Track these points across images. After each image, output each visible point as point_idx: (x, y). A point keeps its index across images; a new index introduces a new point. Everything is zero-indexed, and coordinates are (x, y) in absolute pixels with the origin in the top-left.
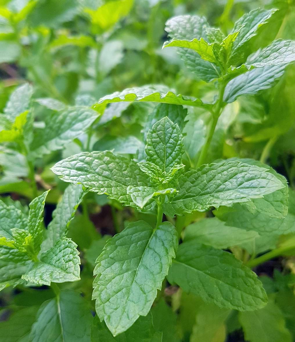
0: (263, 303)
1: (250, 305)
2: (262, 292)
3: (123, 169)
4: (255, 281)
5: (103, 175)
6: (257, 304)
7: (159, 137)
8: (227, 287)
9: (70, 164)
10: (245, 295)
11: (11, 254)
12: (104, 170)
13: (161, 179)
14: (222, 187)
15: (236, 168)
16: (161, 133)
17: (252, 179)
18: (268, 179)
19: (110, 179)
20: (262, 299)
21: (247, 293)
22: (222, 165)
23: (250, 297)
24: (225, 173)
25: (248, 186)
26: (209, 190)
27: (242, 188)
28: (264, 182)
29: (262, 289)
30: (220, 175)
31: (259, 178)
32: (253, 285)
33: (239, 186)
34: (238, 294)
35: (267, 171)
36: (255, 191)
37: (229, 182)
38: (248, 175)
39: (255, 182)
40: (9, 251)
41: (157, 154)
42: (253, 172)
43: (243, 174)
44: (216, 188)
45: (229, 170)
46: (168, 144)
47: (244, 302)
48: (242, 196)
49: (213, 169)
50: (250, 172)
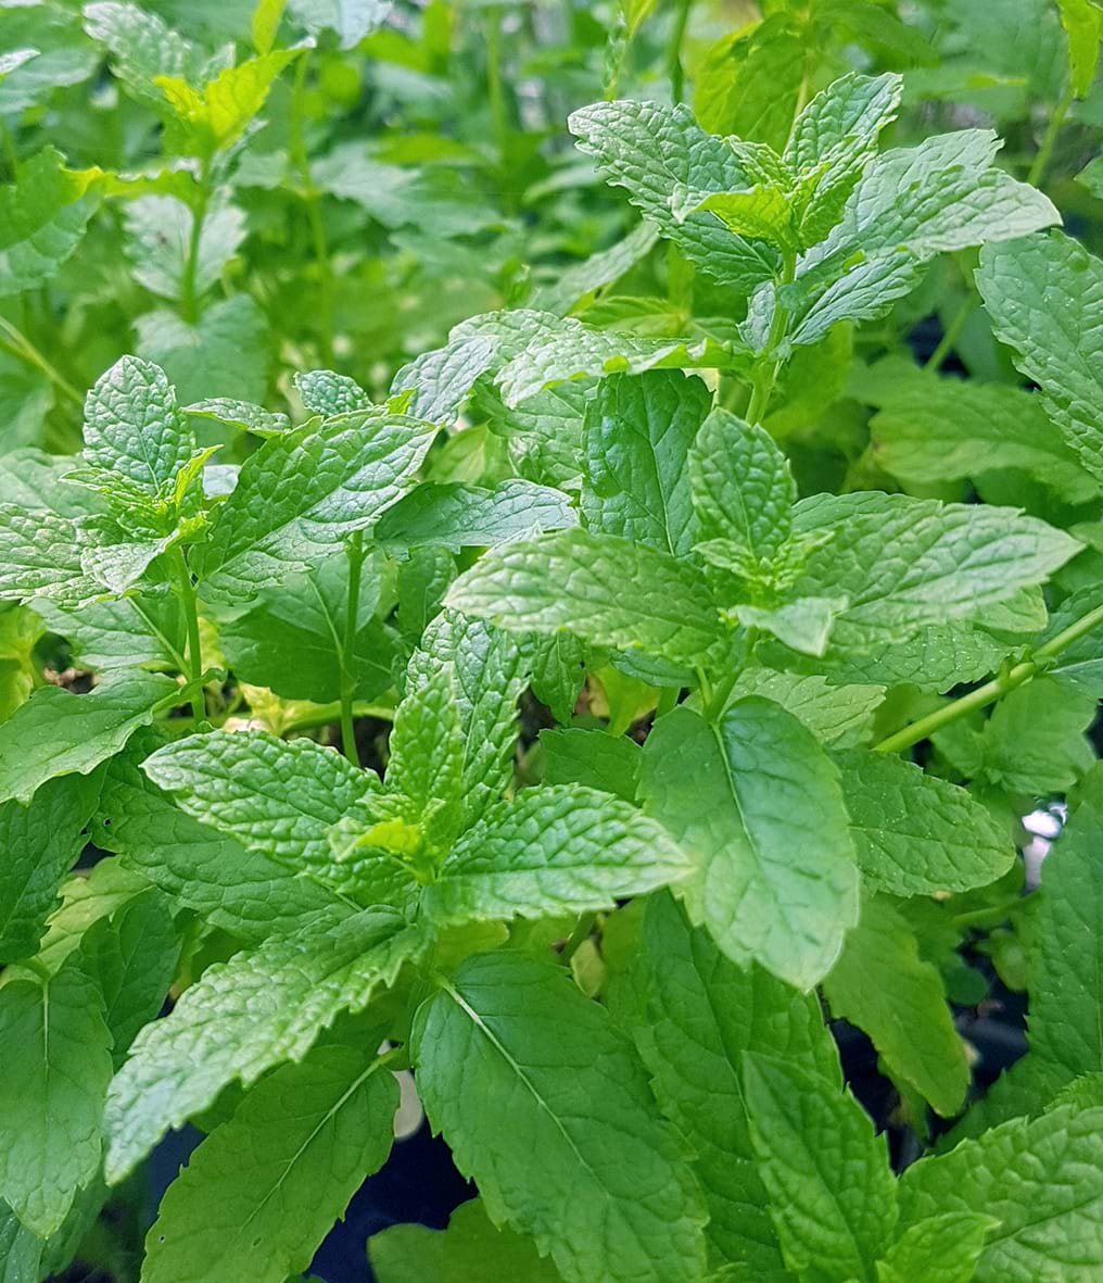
0: (1006, 858)
1: (976, 871)
2: (995, 832)
3: (630, 572)
4: (969, 809)
5: (588, 596)
6: (993, 866)
7: (718, 468)
8: (902, 843)
9: (491, 580)
10: (956, 850)
11: (359, 876)
12: (587, 582)
13: (767, 580)
14: (912, 572)
15: (934, 518)
16: (721, 457)
17: (991, 539)
18: (1031, 533)
19: (609, 604)
20: (1000, 850)
21: (958, 844)
22: (892, 517)
23: (969, 852)
24: (908, 535)
25: (986, 559)
26: (876, 587)
27: (971, 567)
28: (1026, 543)
29: (992, 825)
30: (895, 544)
31: (1006, 535)
32: (968, 820)
33: (959, 563)
34: (937, 851)
35: (1021, 515)
36: (1016, 568)
37: (927, 557)
38: (977, 532)
39: (1003, 546)
40: (351, 868)
41: (725, 513)
42: (987, 522)
43: (962, 530)
44: (897, 580)
45: (919, 526)
46: (747, 484)
47: (959, 869)
48: (991, 585)
49: (869, 532)
50: (981, 523)
